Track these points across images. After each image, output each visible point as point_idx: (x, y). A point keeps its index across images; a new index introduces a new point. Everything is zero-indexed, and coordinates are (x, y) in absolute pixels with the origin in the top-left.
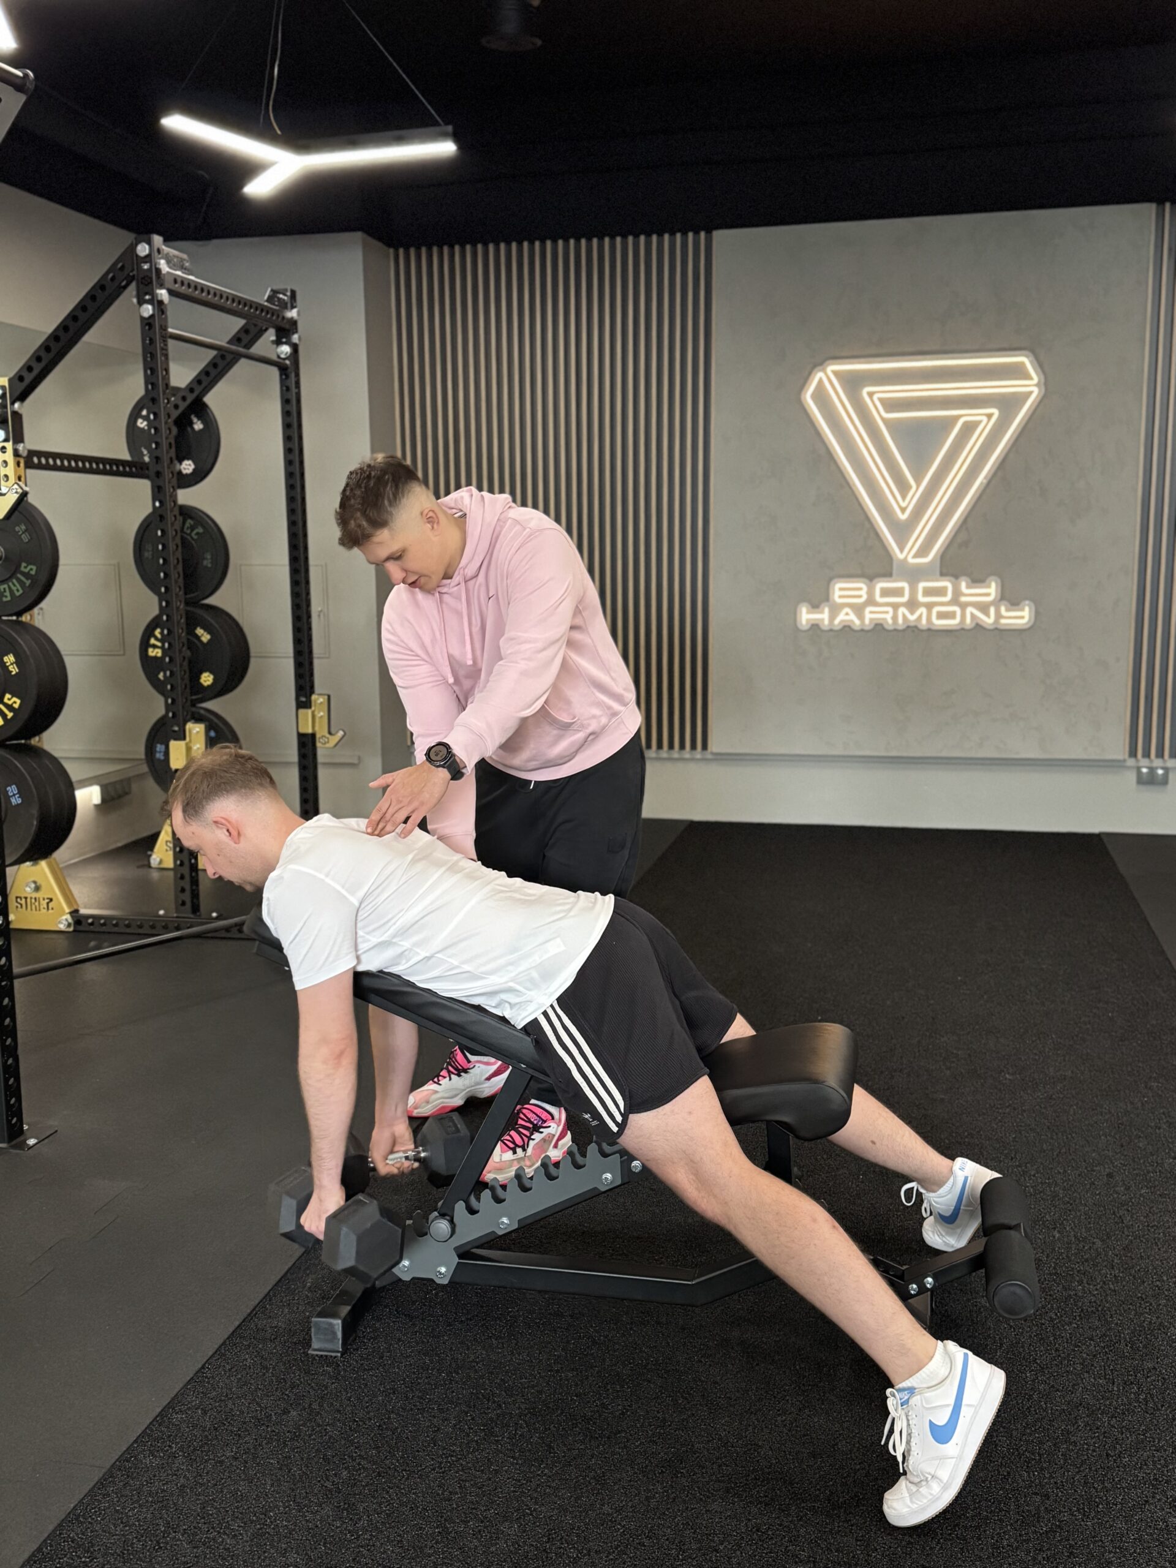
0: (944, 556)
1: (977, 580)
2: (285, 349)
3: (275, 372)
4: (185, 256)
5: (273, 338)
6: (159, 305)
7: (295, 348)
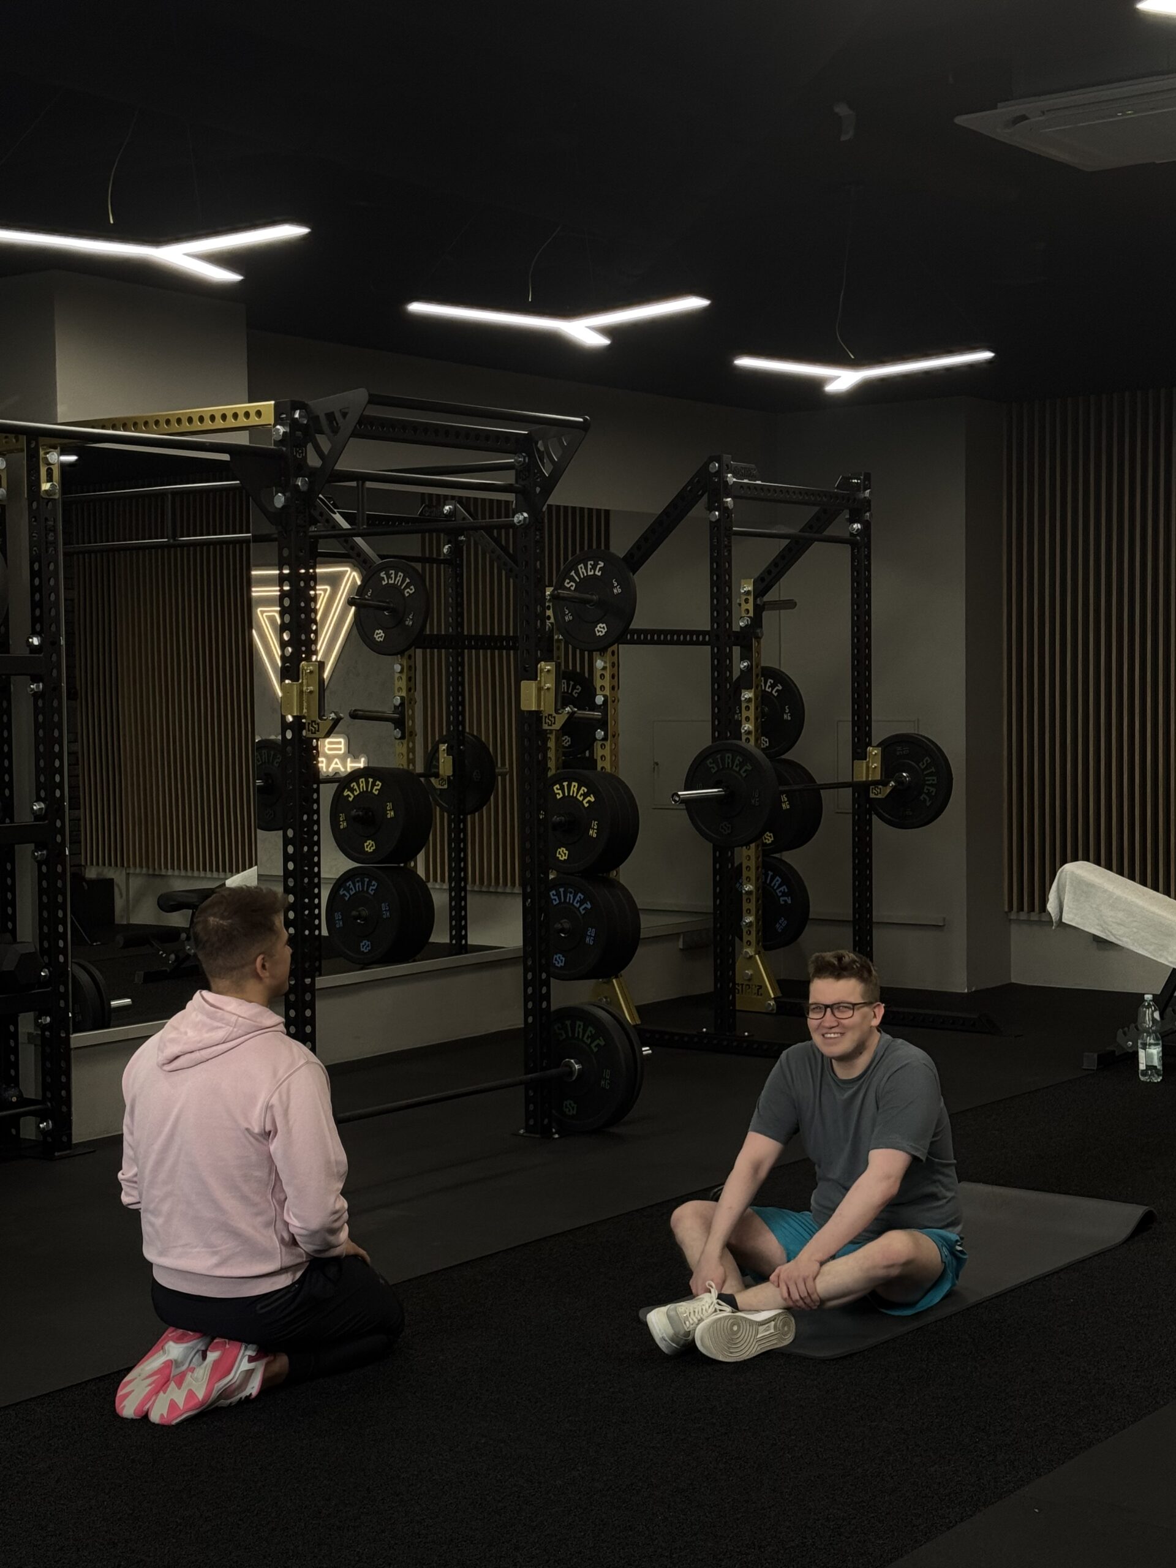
2: (857, 526)
3: (848, 547)
4: (753, 466)
5: (848, 516)
6: (724, 510)
7: (867, 526)
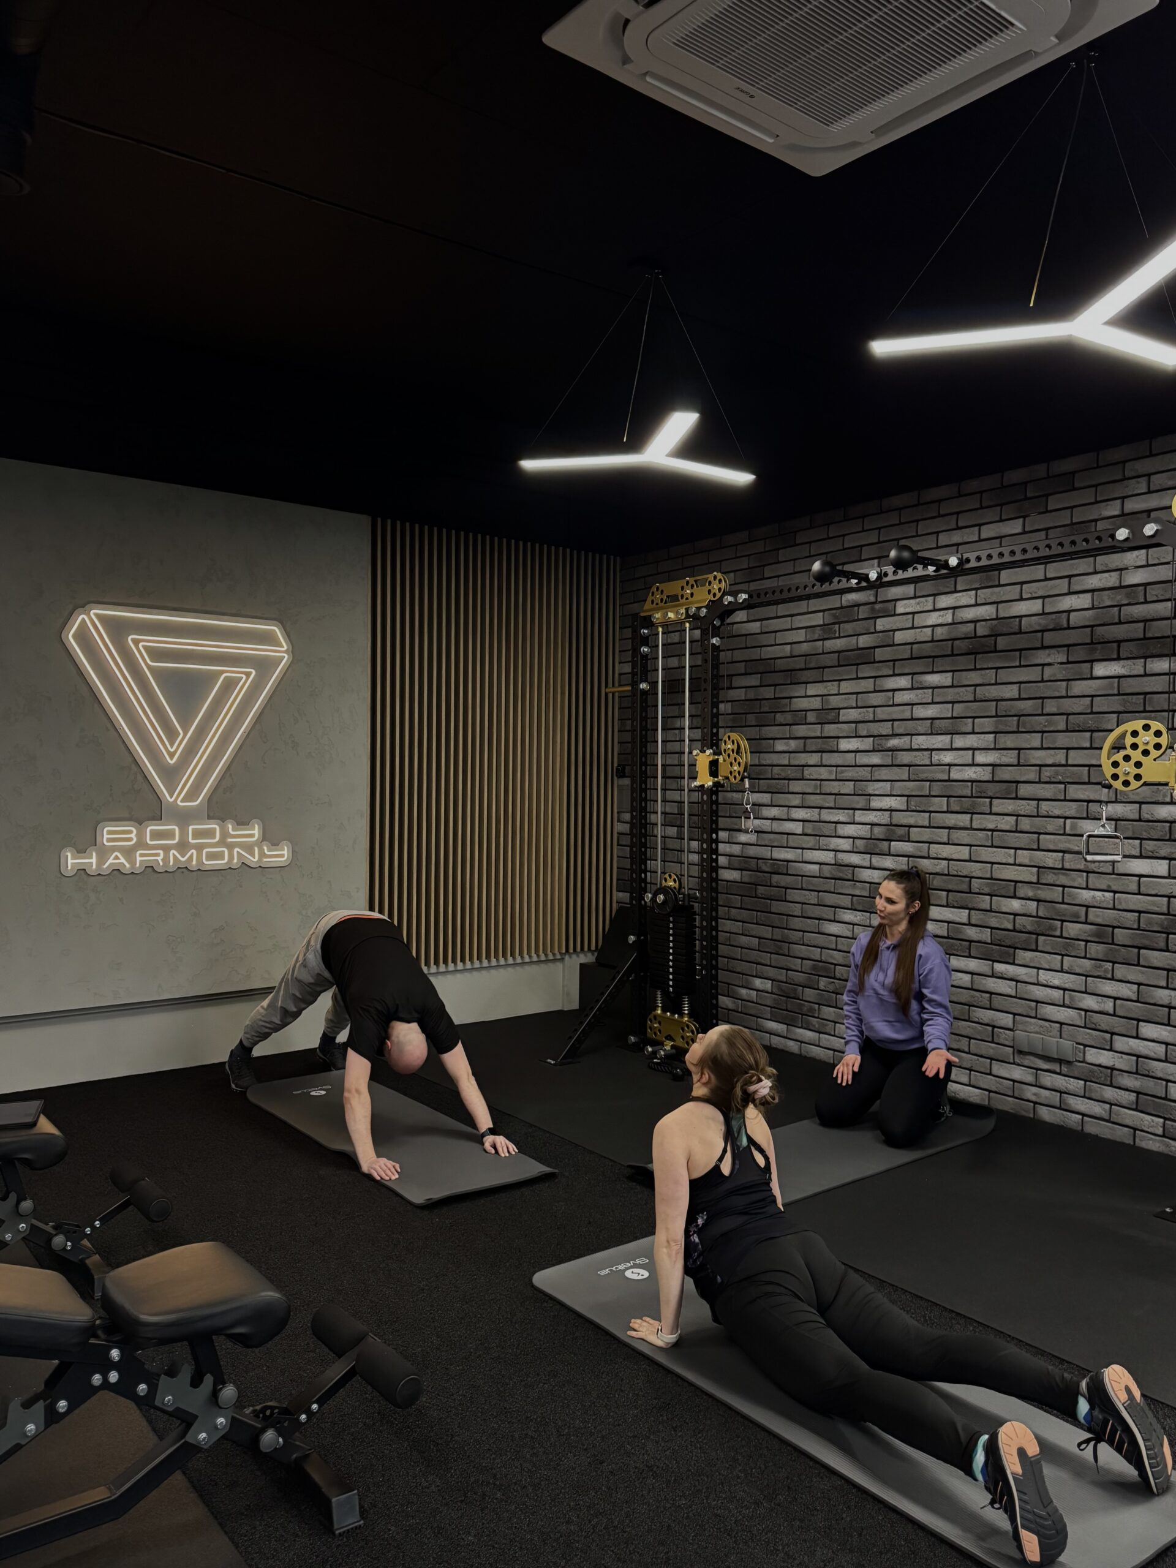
0: (210, 799)
1: (242, 823)
